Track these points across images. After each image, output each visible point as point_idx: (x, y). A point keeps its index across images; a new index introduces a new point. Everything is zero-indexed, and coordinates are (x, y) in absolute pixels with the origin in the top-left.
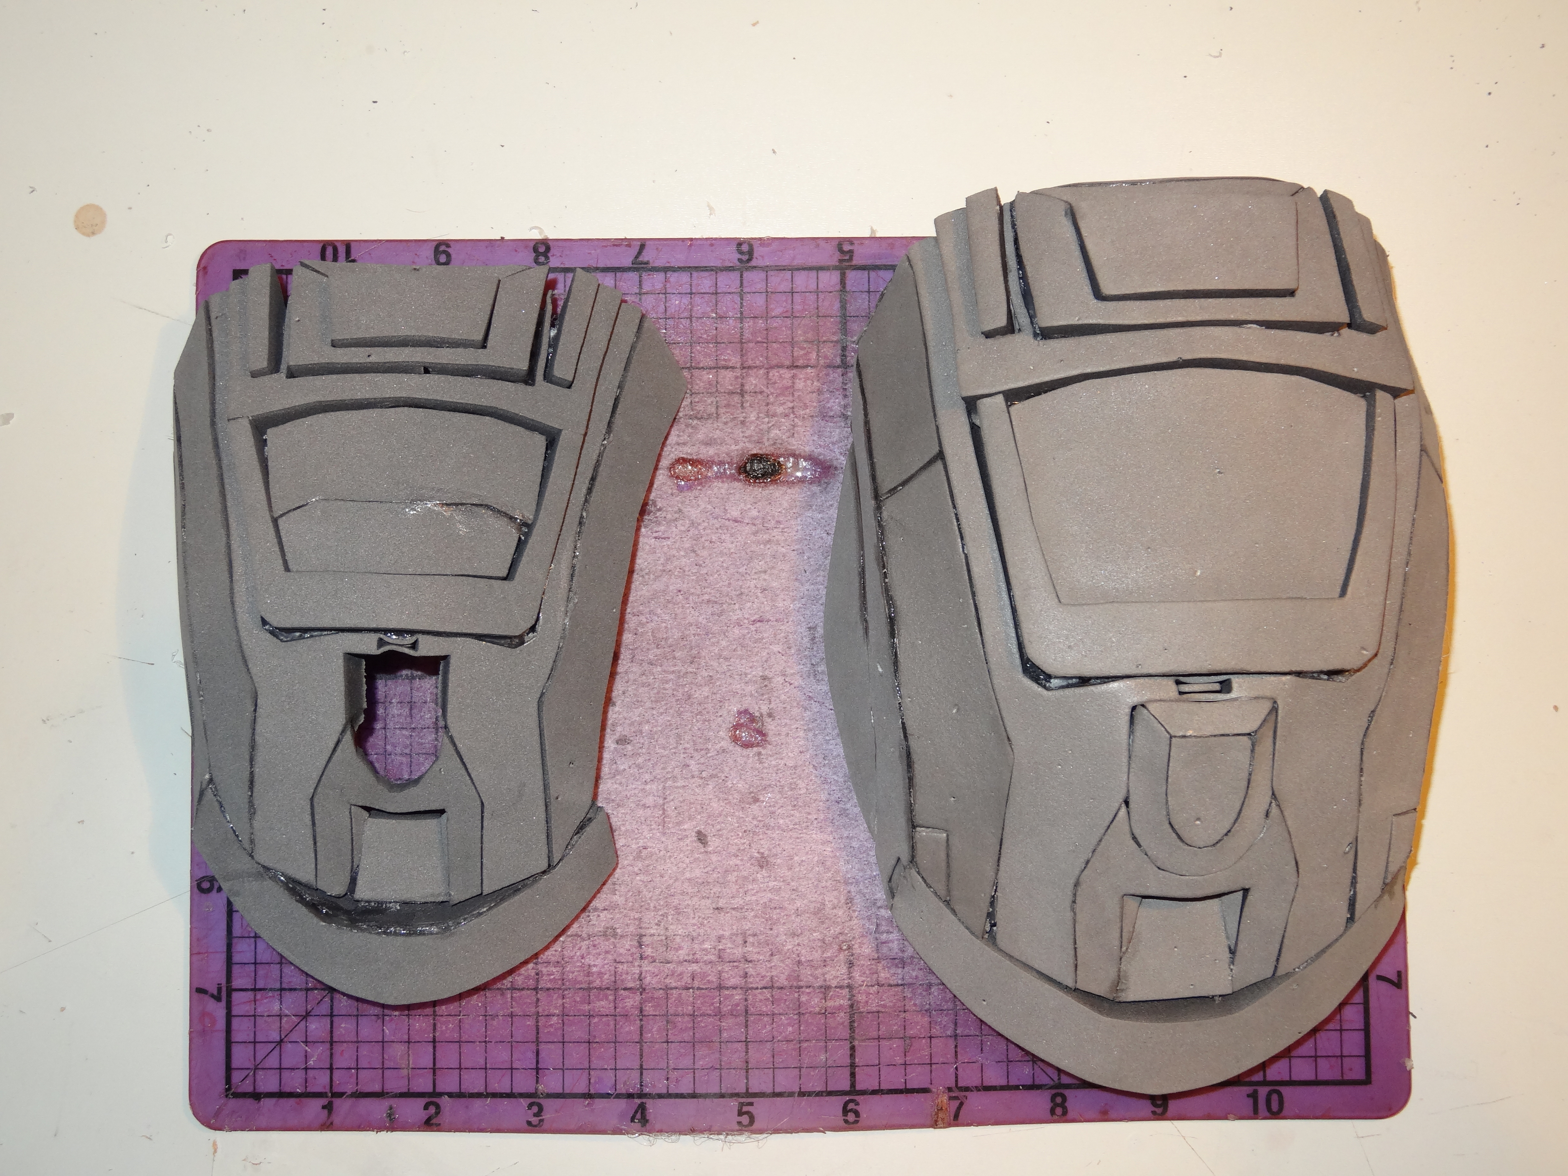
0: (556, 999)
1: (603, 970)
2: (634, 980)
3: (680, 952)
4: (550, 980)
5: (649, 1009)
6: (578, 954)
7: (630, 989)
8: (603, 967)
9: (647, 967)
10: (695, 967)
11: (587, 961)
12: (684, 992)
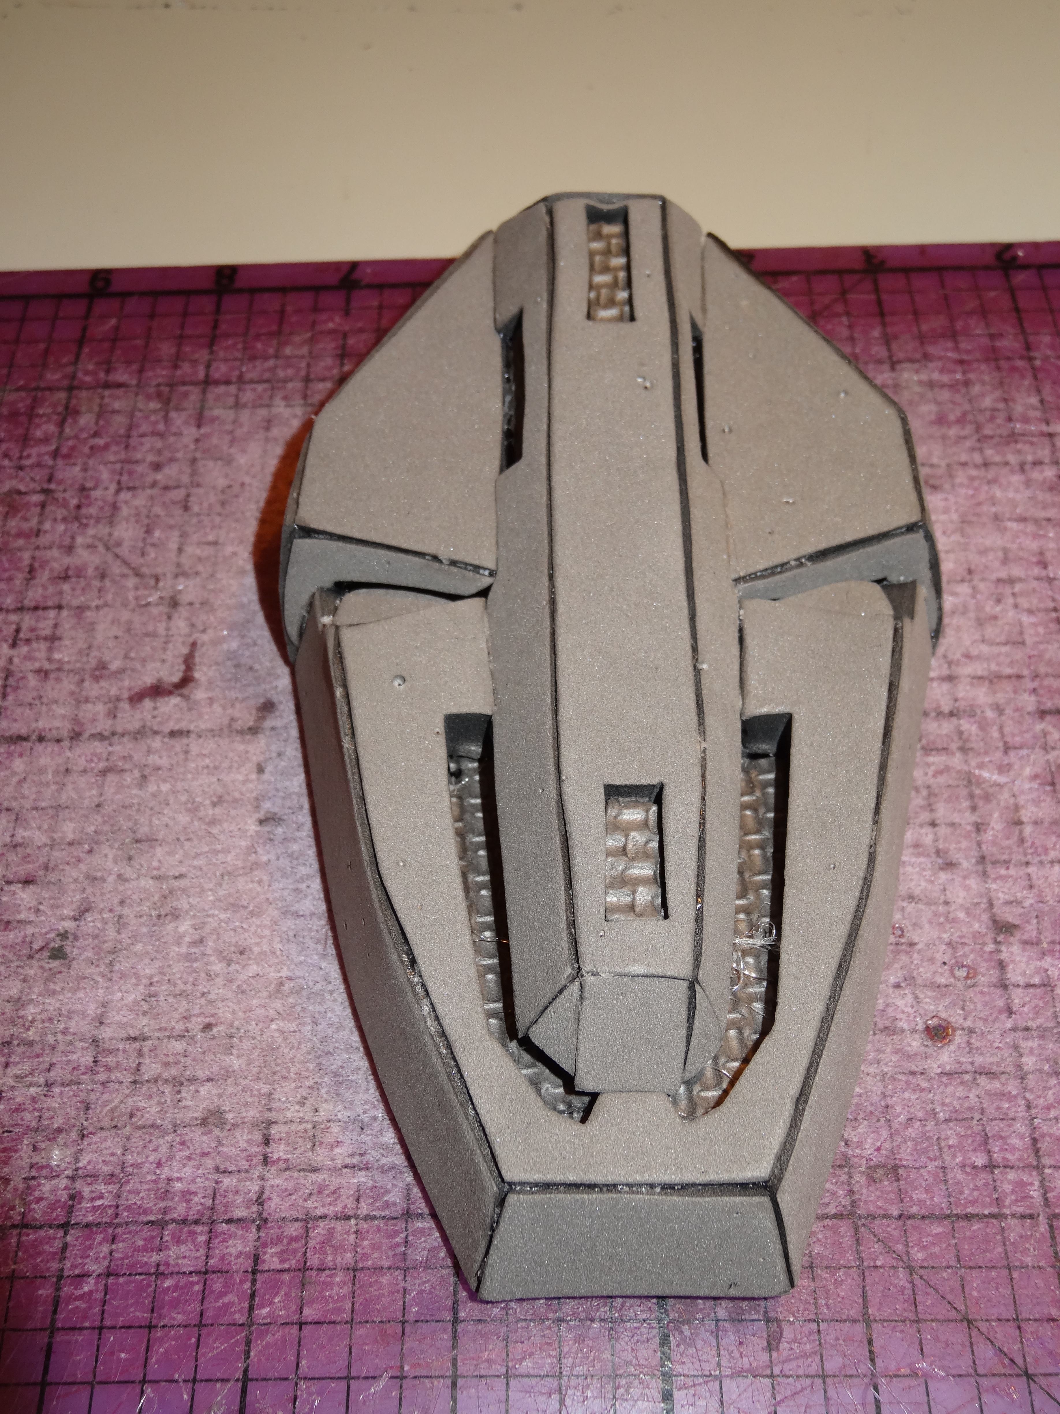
0: (100, 1244)
1: (192, 1188)
2: (248, 1205)
3: (338, 1150)
4: (95, 1209)
5: (271, 1260)
6: (151, 1159)
7: (239, 1220)
8: (193, 1181)
9: (276, 1180)
10: (361, 1178)
11: (165, 1172)
12: (339, 1226)
